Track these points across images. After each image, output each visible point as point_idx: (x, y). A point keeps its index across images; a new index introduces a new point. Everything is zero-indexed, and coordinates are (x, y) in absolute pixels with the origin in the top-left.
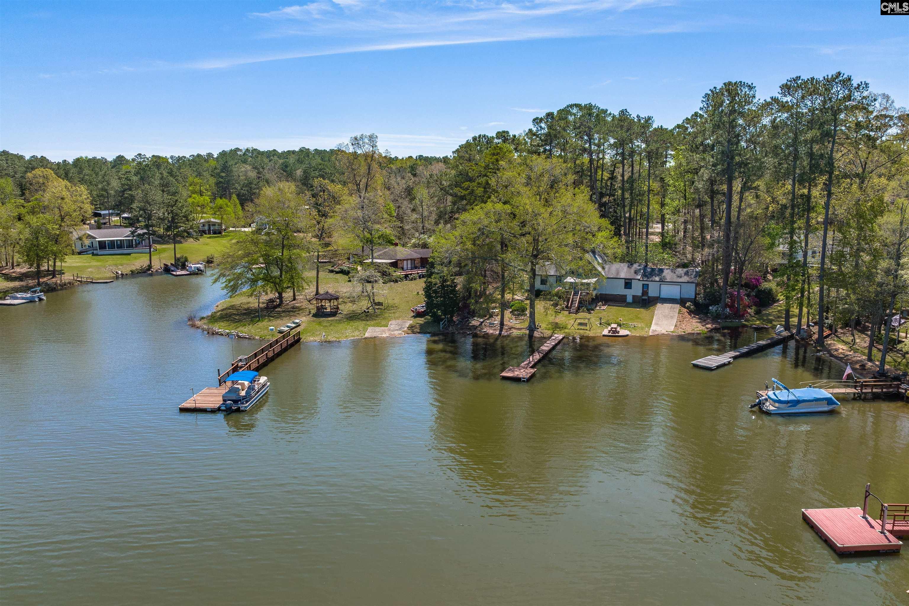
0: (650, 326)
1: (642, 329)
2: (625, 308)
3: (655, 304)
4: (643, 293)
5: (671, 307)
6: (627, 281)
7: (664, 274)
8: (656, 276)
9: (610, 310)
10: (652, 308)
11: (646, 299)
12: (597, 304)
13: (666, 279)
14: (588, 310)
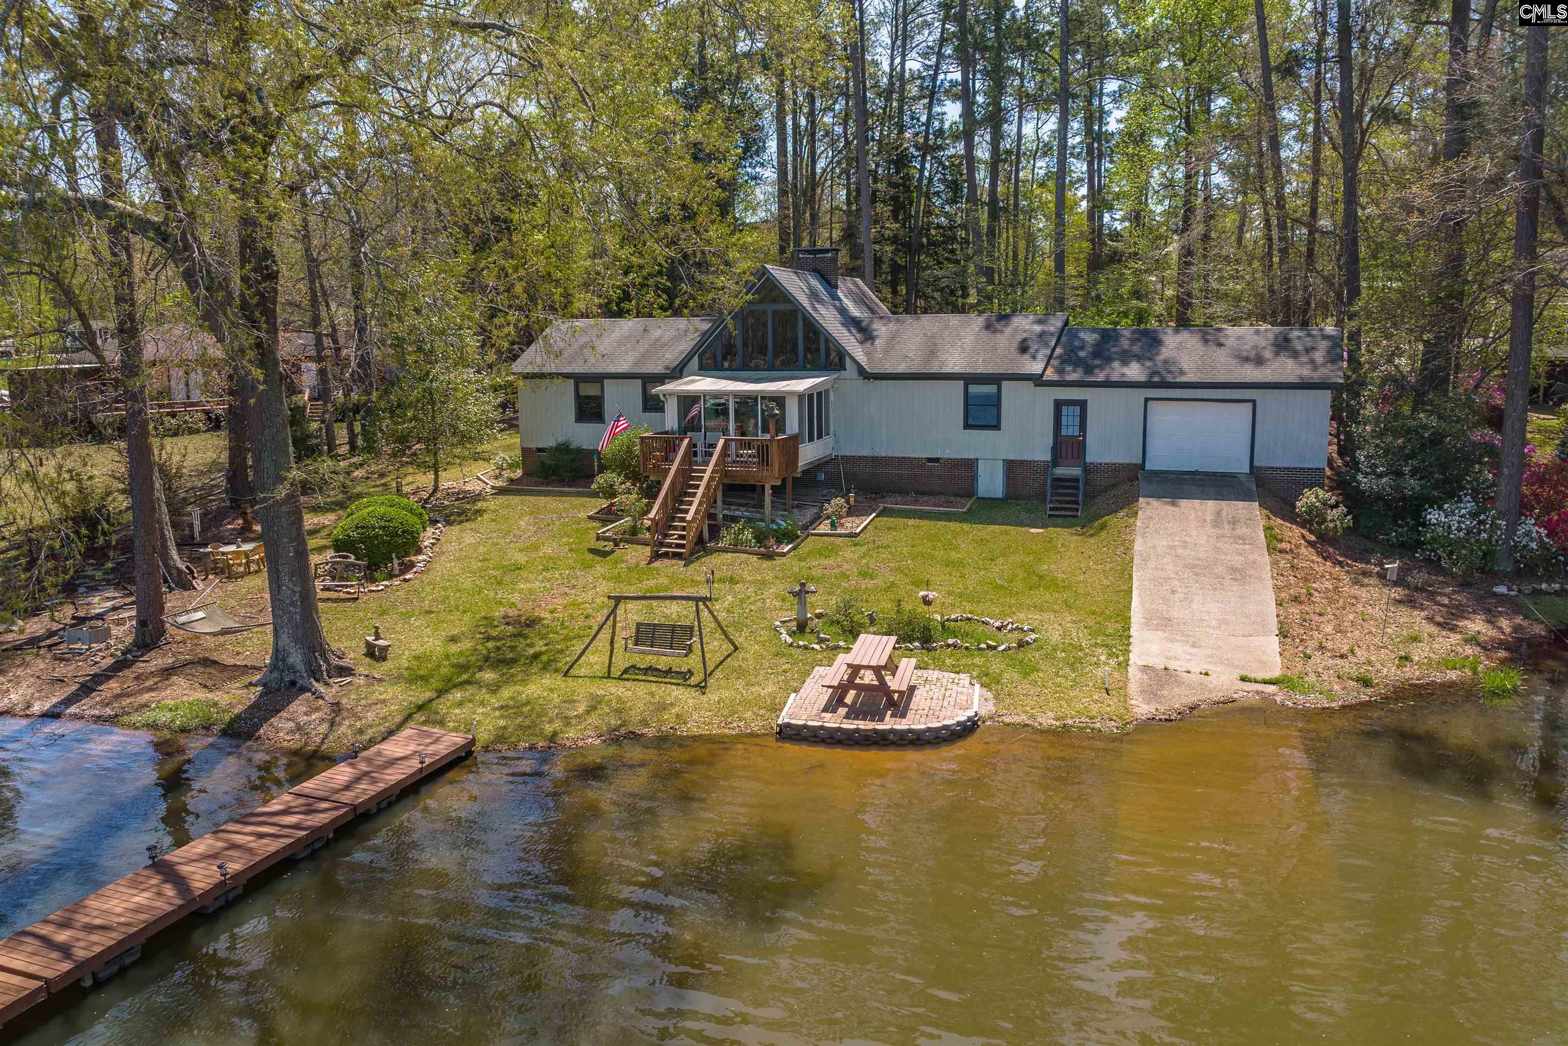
0: (1125, 636)
2: (966, 527)
3: (1128, 501)
4: (1056, 450)
5: (1219, 513)
6: (974, 389)
7: (1165, 353)
8: (1125, 363)
9: (887, 538)
10: (1115, 521)
11: (1076, 480)
12: (821, 508)
13: (1182, 372)
14: (760, 538)
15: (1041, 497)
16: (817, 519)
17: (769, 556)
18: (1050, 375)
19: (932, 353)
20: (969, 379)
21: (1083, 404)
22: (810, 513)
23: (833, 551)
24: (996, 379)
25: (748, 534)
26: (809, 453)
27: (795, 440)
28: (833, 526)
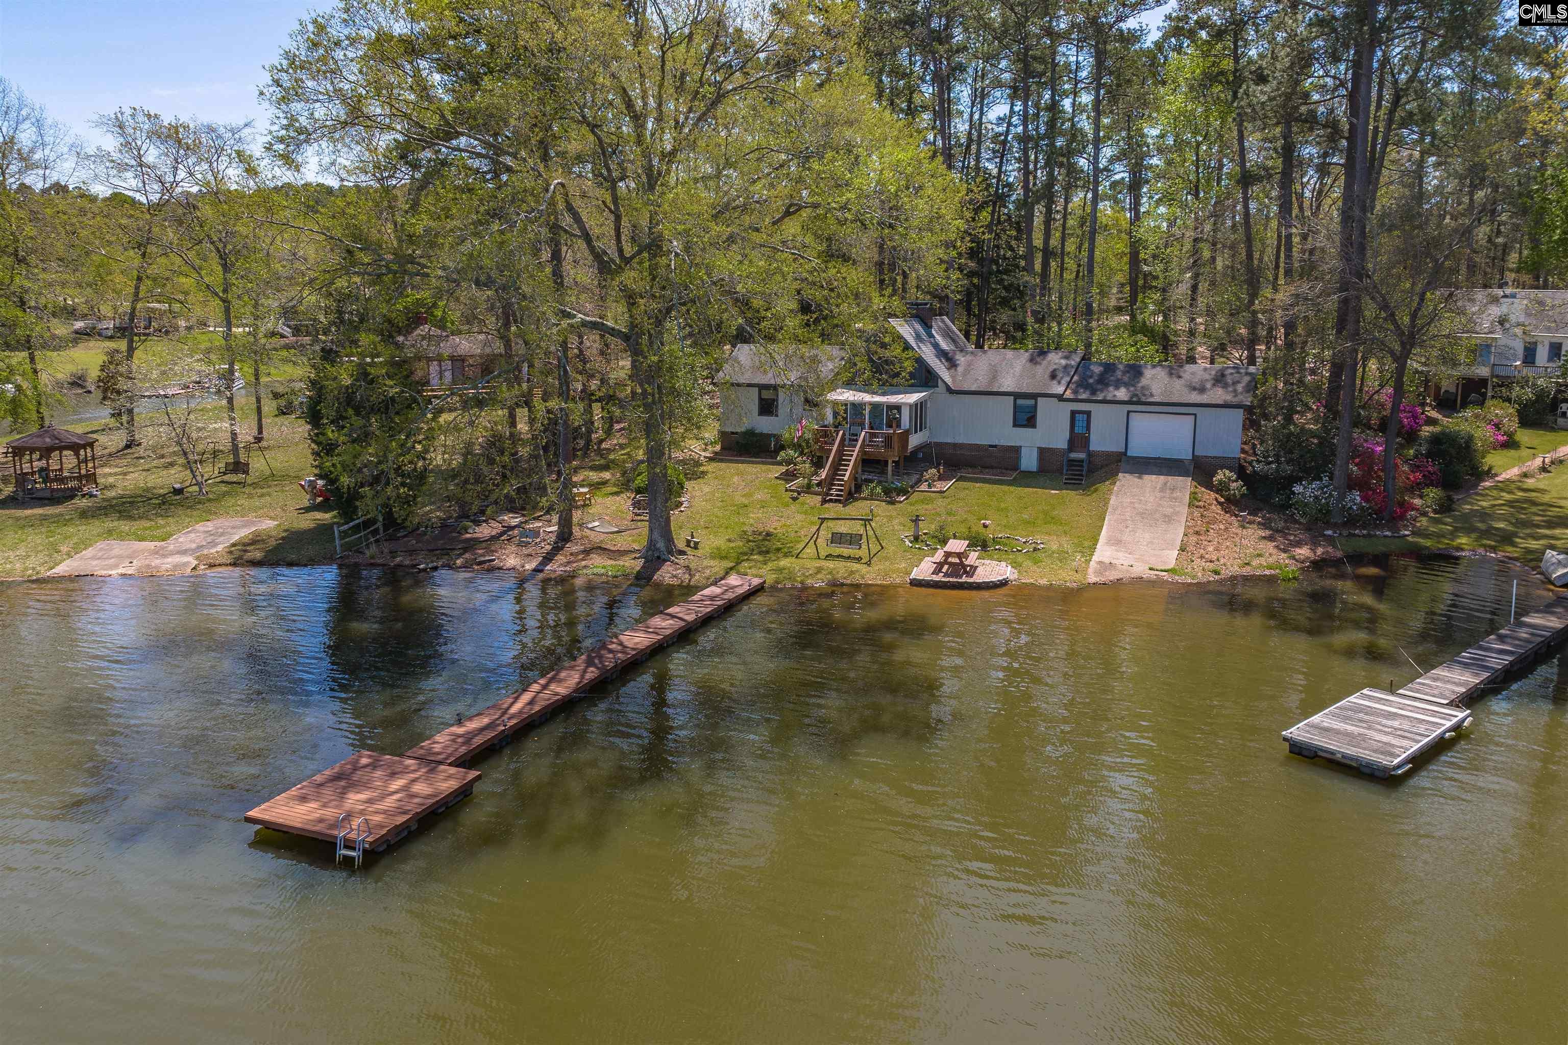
0: (1093, 548)
1: (1063, 557)
2: (1012, 488)
3: (1112, 475)
4: (1071, 442)
5: (1165, 484)
6: (1020, 402)
7: (1144, 381)
8: (1117, 388)
9: (962, 495)
10: (1103, 487)
11: (1082, 461)
12: (922, 475)
13: (1152, 395)
14: (887, 492)
15: (1060, 471)
16: (919, 482)
17: (892, 503)
18: (1068, 394)
19: (994, 378)
20: (1017, 396)
21: (1088, 414)
22: (914, 478)
23: (931, 501)
24: (1035, 396)
25: (879, 490)
26: (915, 441)
27: (907, 433)
28: (929, 486)
